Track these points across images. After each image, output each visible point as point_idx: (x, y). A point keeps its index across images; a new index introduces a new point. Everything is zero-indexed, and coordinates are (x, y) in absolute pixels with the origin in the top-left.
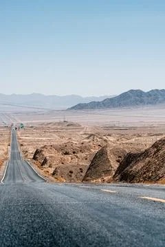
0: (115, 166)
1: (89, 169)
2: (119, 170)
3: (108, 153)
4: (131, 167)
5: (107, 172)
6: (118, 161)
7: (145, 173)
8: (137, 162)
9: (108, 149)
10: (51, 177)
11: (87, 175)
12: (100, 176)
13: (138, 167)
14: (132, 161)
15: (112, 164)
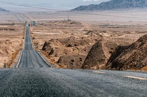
0: (108, 56)
1: (87, 58)
2: (111, 60)
3: (103, 45)
4: (121, 57)
5: (102, 61)
6: (110, 52)
7: (131, 62)
8: (126, 53)
9: (103, 43)
10: (56, 64)
11: (85, 64)
12: (95, 64)
13: (126, 57)
14: (121, 52)
15: (105, 54)
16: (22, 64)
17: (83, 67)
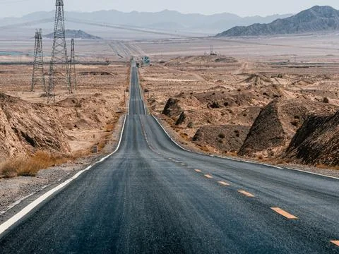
0: (291, 131)
1: (250, 134)
2: (297, 140)
3: (279, 110)
4: (315, 138)
5: (277, 140)
6: (294, 124)
8: (323, 129)
9: (279, 106)
10: (192, 145)
11: (246, 145)
12: (265, 146)
13: (323, 138)
14: (316, 128)
15: (285, 128)
16: (126, 144)
17: (241, 153)
